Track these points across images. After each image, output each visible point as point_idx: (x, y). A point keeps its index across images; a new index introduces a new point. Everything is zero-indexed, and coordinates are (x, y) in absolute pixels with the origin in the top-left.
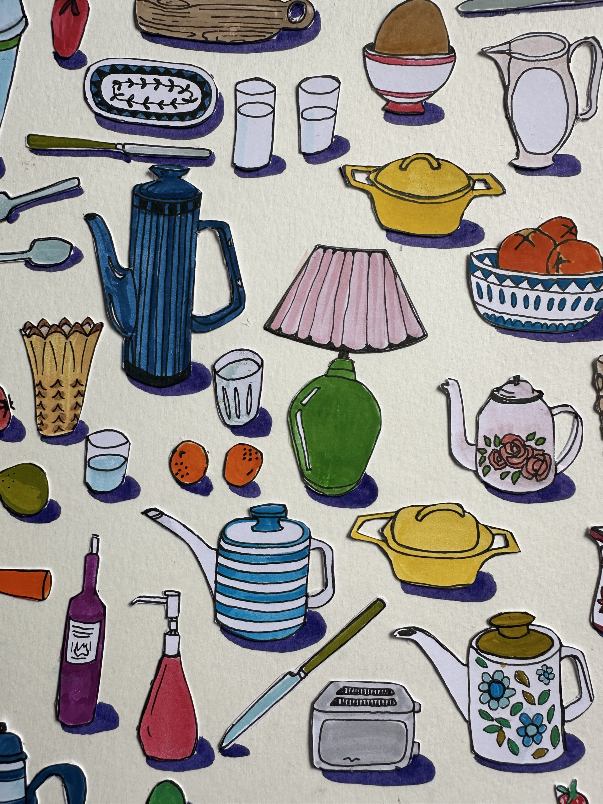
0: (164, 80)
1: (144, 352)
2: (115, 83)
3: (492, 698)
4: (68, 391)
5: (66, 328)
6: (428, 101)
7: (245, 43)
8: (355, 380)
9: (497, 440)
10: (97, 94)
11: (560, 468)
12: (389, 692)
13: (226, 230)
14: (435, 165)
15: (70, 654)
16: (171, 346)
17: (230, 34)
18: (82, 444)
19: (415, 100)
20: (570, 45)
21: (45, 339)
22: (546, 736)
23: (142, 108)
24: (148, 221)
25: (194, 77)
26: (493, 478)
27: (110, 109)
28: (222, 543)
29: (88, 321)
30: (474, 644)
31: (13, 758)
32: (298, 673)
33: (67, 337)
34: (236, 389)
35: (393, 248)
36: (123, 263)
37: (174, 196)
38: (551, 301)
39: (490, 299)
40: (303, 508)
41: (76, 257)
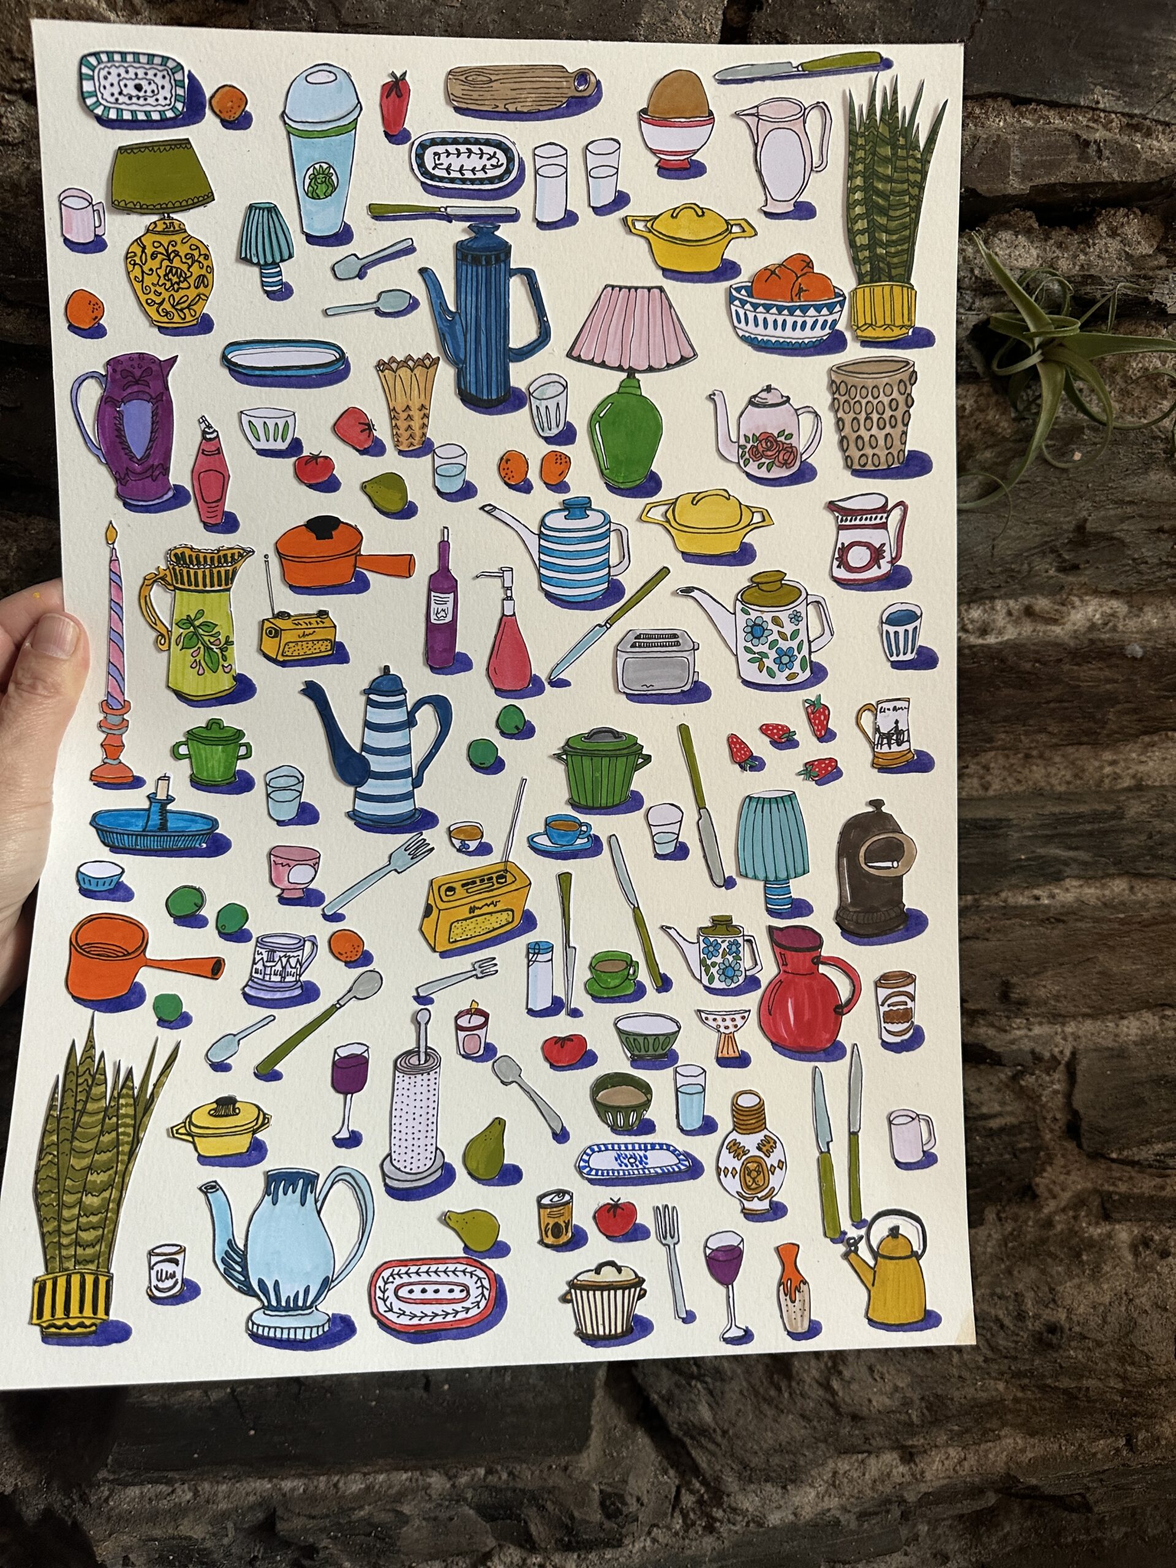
0: (475, 148)
1: (473, 380)
2: (435, 154)
3: (754, 637)
4: (416, 415)
5: (411, 363)
6: (693, 158)
7: (539, 111)
8: (641, 395)
9: (755, 438)
10: (421, 165)
11: (804, 457)
12: (675, 636)
13: (532, 275)
14: (701, 213)
15: (433, 617)
16: (494, 374)
17: (528, 104)
18: (430, 456)
19: (683, 157)
20: (805, 109)
21: (395, 372)
22: (797, 663)
23: (459, 175)
24: (469, 271)
25: (499, 145)
26: (752, 469)
27: (433, 177)
28: (542, 529)
29: (428, 356)
30: (739, 597)
31: (397, 692)
32: (606, 625)
33: (412, 370)
34: (547, 407)
35: (669, 285)
36: (452, 308)
37: (488, 249)
38: (795, 323)
39: (747, 323)
40: (603, 499)
41: (414, 304)
